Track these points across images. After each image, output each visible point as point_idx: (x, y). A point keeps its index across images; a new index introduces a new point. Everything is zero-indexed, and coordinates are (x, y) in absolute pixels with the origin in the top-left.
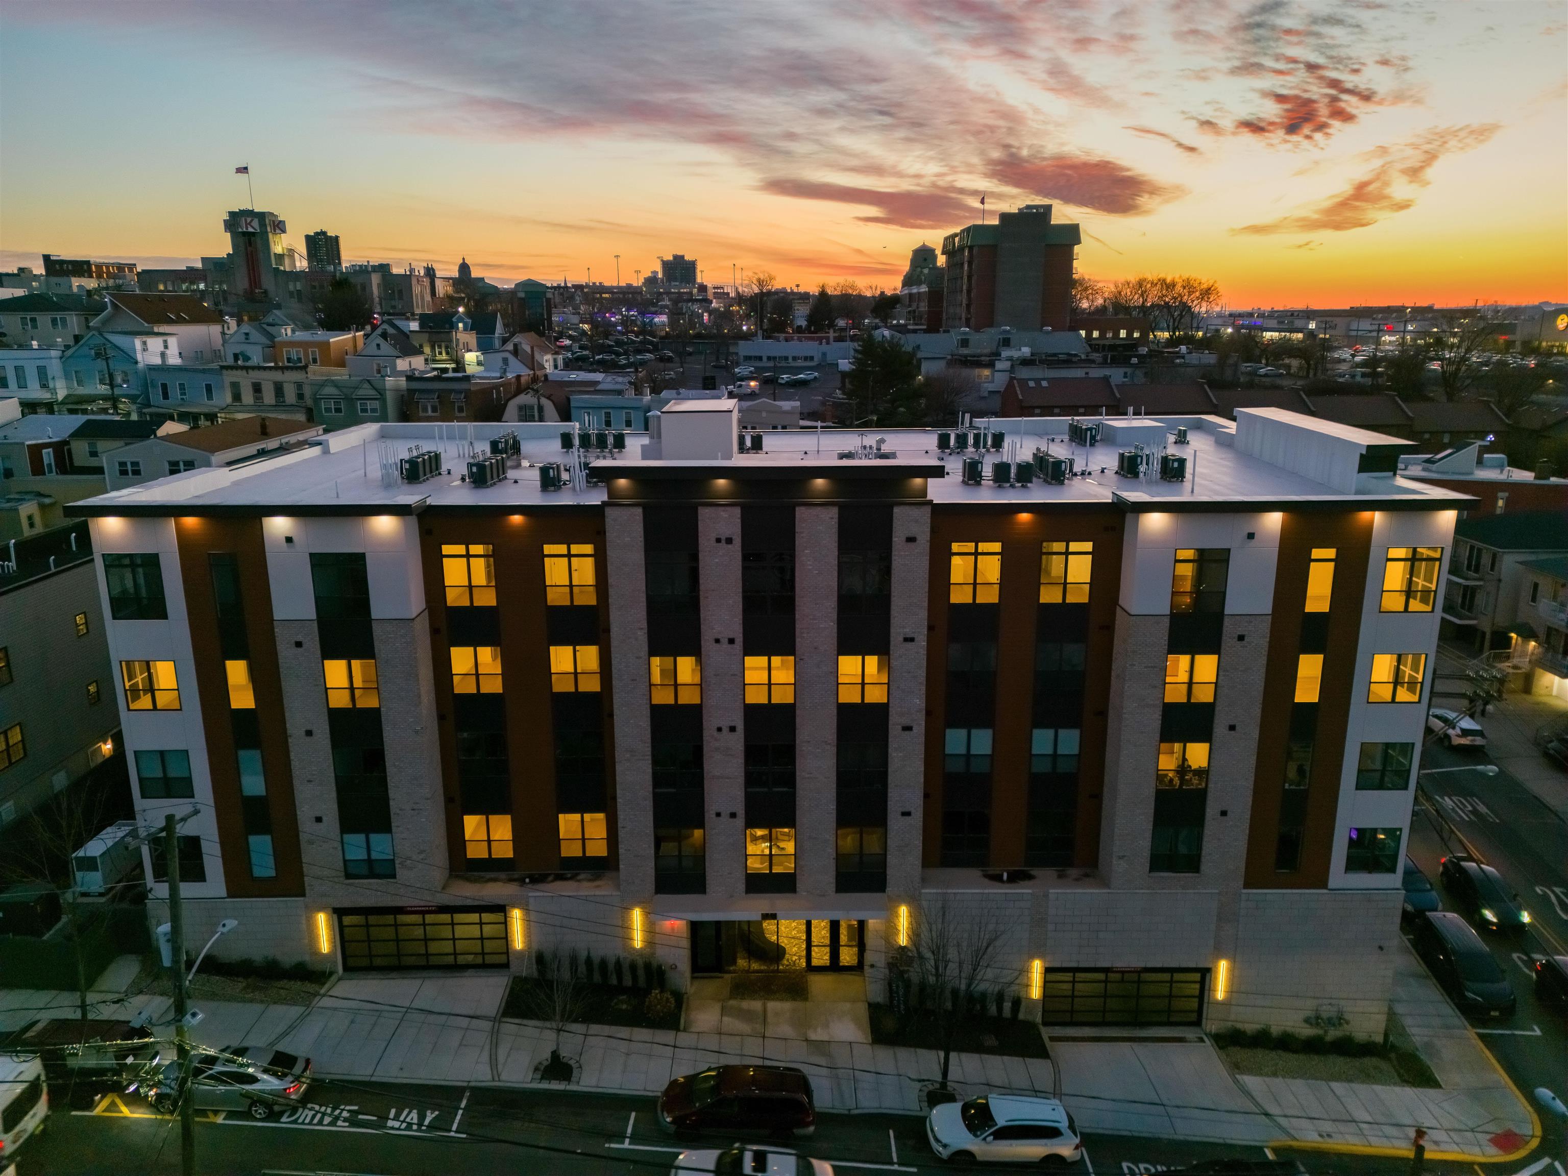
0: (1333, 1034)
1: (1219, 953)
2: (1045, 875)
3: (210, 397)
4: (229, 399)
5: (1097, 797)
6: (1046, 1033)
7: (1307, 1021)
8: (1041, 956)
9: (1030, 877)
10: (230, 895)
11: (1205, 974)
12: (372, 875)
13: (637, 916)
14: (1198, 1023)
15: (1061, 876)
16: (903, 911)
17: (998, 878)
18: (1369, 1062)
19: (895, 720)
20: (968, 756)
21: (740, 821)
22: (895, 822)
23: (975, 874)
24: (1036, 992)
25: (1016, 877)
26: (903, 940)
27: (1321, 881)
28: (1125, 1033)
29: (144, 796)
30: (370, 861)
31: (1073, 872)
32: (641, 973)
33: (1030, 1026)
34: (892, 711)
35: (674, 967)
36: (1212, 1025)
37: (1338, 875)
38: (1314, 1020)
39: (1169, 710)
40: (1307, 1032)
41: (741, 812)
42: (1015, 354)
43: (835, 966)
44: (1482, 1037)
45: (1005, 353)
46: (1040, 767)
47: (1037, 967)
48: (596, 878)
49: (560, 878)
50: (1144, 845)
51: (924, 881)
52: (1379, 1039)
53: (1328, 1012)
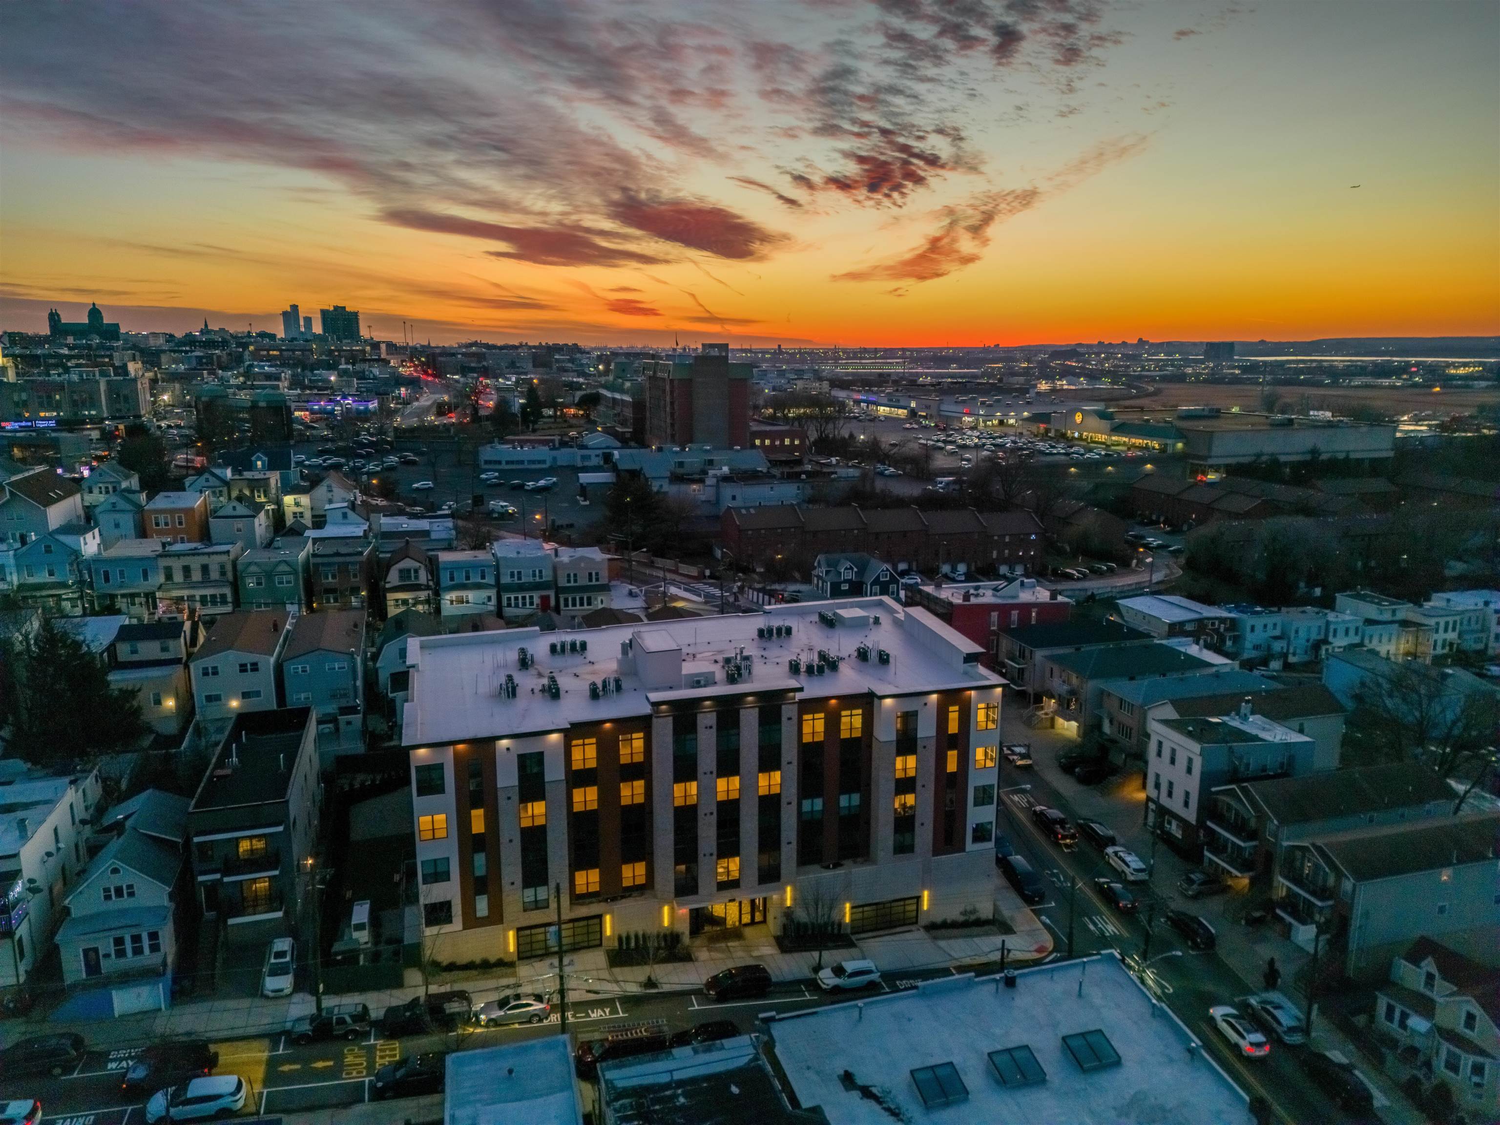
0: (973, 917)
1: (924, 887)
2: (848, 863)
3: (146, 577)
4: (162, 579)
5: (868, 823)
6: (853, 938)
7: (961, 913)
8: (848, 899)
9: (842, 865)
10: (464, 928)
11: (918, 899)
12: (537, 908)
13: (666, 909)
14: (916, 923)
15: (855, 862)
16: (789, 889)
17: (828, 867)
18: (986, 928)
19: (784, 801)
20: (812, 811)
21: (715, 857)
22: (784, 848)
23: (816, 867)
24: (847, 919)
25: (837, 865)
26: (789, 903)
27: (963, 849)
28: (886, 932)
29: (424, 883)
30: (536, 901)
31: (859, 860)
32: (669, 938)
33: (847, 935)
34: (783, 796)
35: (683, 933)
36: (923, 921)
37: (970, 846)
38: (964, 913)
39: (898, 781)
40: (962, 918)
41: (715, 853)
42: (718, 473)
43: (753, 923)
44: (1032, 910)
45: (711, 472)
46: (844, 813)
47: (848, 906)
48: (642, 894)
49: (623, 897)
50: (891, 843)
51: (798, 874)
52: (991, 917)
53: (969, 908)
